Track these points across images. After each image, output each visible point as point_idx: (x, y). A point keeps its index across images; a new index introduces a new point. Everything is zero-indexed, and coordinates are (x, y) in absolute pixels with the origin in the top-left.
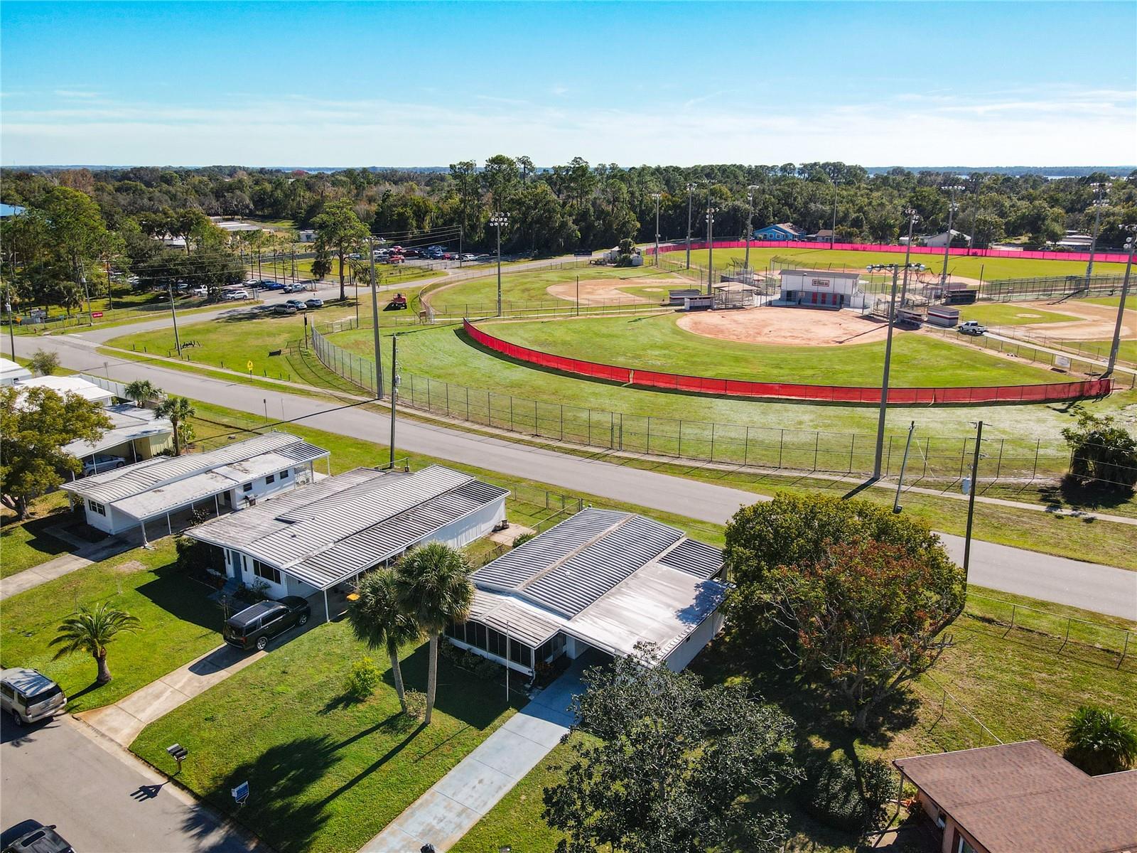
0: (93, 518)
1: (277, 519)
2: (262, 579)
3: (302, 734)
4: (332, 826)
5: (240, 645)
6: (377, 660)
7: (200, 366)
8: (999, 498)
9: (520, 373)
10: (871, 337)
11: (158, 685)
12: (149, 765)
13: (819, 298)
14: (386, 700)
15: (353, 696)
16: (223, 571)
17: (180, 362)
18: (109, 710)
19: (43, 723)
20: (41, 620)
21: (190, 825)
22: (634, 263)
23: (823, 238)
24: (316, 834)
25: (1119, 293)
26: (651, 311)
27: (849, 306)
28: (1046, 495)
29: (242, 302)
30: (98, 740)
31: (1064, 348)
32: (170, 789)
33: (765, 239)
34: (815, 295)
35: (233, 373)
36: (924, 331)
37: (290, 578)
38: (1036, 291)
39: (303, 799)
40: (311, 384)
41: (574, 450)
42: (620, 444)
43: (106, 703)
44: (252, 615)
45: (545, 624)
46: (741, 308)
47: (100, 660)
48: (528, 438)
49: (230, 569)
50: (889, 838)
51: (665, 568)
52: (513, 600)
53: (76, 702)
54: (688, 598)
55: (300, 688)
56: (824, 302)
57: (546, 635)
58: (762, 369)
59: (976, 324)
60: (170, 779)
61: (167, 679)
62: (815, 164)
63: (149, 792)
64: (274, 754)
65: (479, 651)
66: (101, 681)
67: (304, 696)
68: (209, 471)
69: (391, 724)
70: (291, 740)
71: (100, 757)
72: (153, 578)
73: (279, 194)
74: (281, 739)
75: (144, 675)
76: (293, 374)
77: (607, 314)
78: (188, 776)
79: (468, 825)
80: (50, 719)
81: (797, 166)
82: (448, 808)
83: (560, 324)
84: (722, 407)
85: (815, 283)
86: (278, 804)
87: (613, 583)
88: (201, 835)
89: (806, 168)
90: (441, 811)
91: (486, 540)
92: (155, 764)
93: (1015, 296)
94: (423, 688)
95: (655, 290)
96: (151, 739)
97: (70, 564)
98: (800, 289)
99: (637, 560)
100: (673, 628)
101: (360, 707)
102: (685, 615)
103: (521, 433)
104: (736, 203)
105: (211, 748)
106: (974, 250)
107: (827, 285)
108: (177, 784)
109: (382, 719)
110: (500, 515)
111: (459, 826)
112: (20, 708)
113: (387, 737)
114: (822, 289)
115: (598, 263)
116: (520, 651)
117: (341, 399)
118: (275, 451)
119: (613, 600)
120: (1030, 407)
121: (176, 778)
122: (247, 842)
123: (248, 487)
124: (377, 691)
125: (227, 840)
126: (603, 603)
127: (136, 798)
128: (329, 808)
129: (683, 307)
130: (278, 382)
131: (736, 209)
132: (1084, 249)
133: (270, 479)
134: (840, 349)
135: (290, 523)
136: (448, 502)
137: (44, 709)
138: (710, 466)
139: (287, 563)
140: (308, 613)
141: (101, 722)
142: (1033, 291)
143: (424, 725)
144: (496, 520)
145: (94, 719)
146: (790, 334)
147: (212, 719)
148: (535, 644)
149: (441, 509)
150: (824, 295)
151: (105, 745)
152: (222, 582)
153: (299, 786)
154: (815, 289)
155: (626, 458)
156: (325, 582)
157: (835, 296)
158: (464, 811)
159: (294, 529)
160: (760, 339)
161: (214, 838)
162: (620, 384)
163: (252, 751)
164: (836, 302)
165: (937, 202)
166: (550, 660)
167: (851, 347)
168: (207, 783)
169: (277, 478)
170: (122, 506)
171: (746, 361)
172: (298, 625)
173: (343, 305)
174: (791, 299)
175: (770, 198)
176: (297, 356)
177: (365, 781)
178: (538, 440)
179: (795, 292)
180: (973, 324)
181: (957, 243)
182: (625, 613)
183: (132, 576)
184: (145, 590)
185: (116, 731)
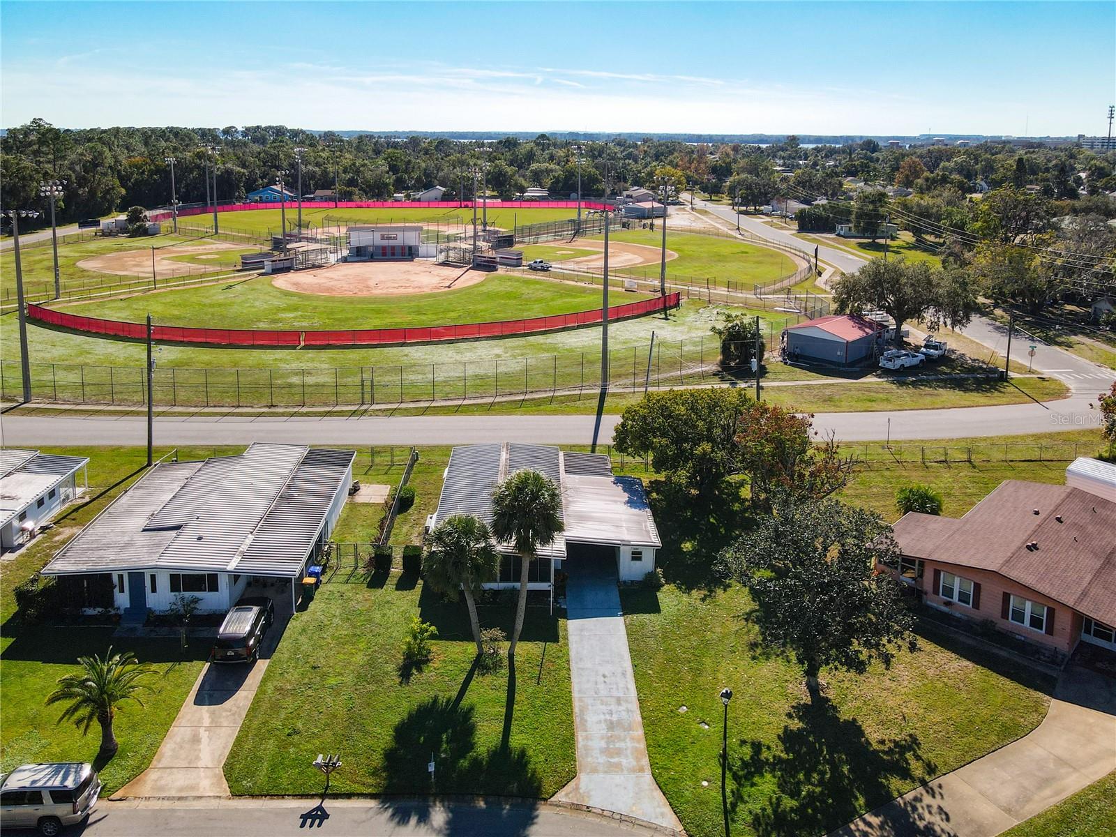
1: (144, 530)
2: (187, 595)
3: (407, 706)
10: (467, 280)
11: (179, 731)
12: (283, 796)
13: (389, 252)
15: (414, 661)
18: (152, 775)
22: (150, 232)
23: (322, 197)
24: (531, 766)
25: (603, 231)
26: (234, 277)
27: (418, 256)
30: (179, 805)
31: (617, 275)
32: (333, 804)
33: (261, 201)
34: (384, 248)
36: (501, 270)
38: (551, 233)
39: (482, 750)
42: (373, 398)
43: (138, 771)
46: (320, 266)
49: (123, 599)
51: (576, 476)
54: (620, 493)
55: (351, 673)
56: (393, 254)
58: (410, 317)
59: (541, 262)
60: (322, 796)
62: (258, 127)
63: (317, 815)
64: (404, 731)
67: (364, 679)
69: (480, 667)
70: (405, 716)
74: (394, 718)
77: (187, 284)
79: (634, 707)
81: (240, 129)
82: (605, 703)
84: (416, 353)
85: (383, 237)
86: (464, 763)
88: (424, 822)
89: (247, 131)
90: (602, 708)
92: (287, 793)
93: (543, 238)
95: (209, 257)
96: (248, 775)
98: (371, 244)
101: (433, 665)
102: (633, 504)
103: (252, 407)
104: (229, 165)
106: (466, 203)
107: (395, 238)
110: (351, 478)
111: (628, 711)
113: (490, 677)
114: (392, 243)
115: (106, 234)
118: (17, 470)
121: (329, 792)
122: (472, 805)
123: (22, 516)
124: (433, 648)
125: (453, 812)
127: (311, 826)
128: (514, 743)
129: (264, 271)
131: (228, 172)
132: (542, 199)
133: (41, 502)
134: (449, 293)
135: (178, 528)
137: (87, 800)
139: (229, 563)
141: (158, 789)
142: (548, 233)
145: (144, 790)
147: (293, 733)
150: (393, 248)
151: (197, 805)
152: (114, 617)
154: (385, 243)
157: (403, 248)
158: (619, 700)
161: (439, 816)
162: (294, 348)
163: (378, 738)
164: (408, 253)
165: (409, 162)
167: (460, 291)
168: (370, 782)
169: (46, 500)
171: (385, 312)
174: (361, 254)
175: (255, 161)
177: (516, 715)
178: (278, 410)
179: (366, 247)
180: (540, 262)
181: (446, 198)
184: (12, 656)
185: (192, 788)
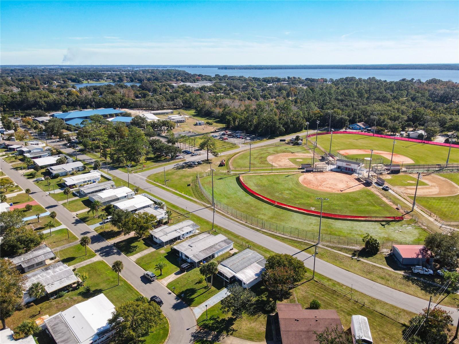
0: (155, 239)
1: (189, 245)
2: (186, 258)
3: (192, 287)
4: (195, 302)
5: (182, 271)
6: (204, 277)
7: (171, 189)
8: (343, 252)
9: (249, 198)
10: (353, 189)
11: (170, 276)
12: (169, 289)
14: (205, 283)
15: (200, 282)
16: (179, 255)
17: (166, 187)
18: (163, 280)
19: (153, 281)
20: (149, 261)
21: (176, 299)
22: (299, 144)
24: (193, 302)
26: (294, 172)
27: (354, 174)
28: (354, 253)
29: (180, 160)
30: (162, 284)
32: (172, 293)
34: (346, 168)
35: (179, 193)
37: (191, 259)
39: (191, 297)
40: (197, 198)
41: (254, 228)
42: (264, 228)
43: (162, 278)
44: (184, 266)
45: (231, 273)
47: (161, 271)
48: (244, 223)
49: (180, 255)
50: (274, 314)
51: (257, 264)
52: (227, 268)
53: (158, 278)
54: (258, 271)
55: (192, 280)
57: (231, 276)
60: (173, 292)
61: (171, 275)
63: (170, 293)
64: (187, 290)
65: (221, 277)
66: (161, 275)
67: (192, 281)
68: (176, 231)
69: (205, 288)
70: (190, 288)
71: (162, 287)
72: (167, 255)
73: (191, 100)
74: (188, 288)
75: (168, 274)
76: (193, 194)
78: (175, 292)
79: (214, 304)
80: (154, 280)
82: (212, 301)
83: (266, 176)
85: (346, 164)
86: (188, 297)
87: (246, 267)
88: (177, 300)
90: (211, 302)
91: (228, 252)
94: (210, 282)
95: (300, 160)
96: (170, 285)
97: (152, 250)
99: (252, 262)
100: (253, 277)
101: (201, 284)
102: (256, 275)
105: (178, 288)
106: (424, 141)
108: (174, 293)
109: (204, 286)
110: (232, 247)
111: (213, 304)
112: (150, 278)
113: (204, 290)
115: (288, 143)
116: (227, 278)
117: (204, 205)
118: (189, 226)
119: (245, 270)
120: (376, 223)
122: (183, 302)
123: (183, 235)
124: (204, 282)
125: (181, 301)
126: (243, 271)
127: (168, 294)
128: (195, 299)
129: (304, 170)
130: (189, 197)
131: (342, 119)
133: (187, 233)
134: (340, 194)
136: (221, 244)
137: (154, 279)
138: (283, 236)
139: (191, 256)
140: (193, 266)
141: (162, 282)
143: (210, 288)
144: (231, 248)
145: (160, 281)
146: (329, 186)
147: (178, 283)
148: (229, 277)
149: (219, 246)
150: (349, 168)
151: (163, 285)
152: (179, 257)
153: (191, 295)
154: (347, 166)
155: (264, 232)
156: (197, 261)
158: (214, 302)
159: (192, 248)
160: (320, 188)
161: (179, 301)
162: (273, 205)
163: (184, 289)
164: (353, 171)
166: (232, 280)
167: (344, 193)
168: (178, 293)
169: (189, 232)
170: (160, 238)
171: (311, 197)
172: (192, 268)
173: (207, 163)
174: (339, 168)
176: (194, 187)
177: (200, 296)
178: (246, 224)
182: (246, 273)
183: (164, 254)
184: (165, 257)
185: (164, 283)
